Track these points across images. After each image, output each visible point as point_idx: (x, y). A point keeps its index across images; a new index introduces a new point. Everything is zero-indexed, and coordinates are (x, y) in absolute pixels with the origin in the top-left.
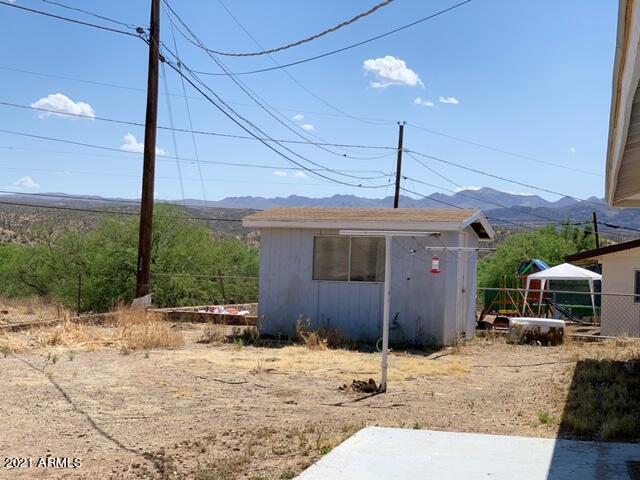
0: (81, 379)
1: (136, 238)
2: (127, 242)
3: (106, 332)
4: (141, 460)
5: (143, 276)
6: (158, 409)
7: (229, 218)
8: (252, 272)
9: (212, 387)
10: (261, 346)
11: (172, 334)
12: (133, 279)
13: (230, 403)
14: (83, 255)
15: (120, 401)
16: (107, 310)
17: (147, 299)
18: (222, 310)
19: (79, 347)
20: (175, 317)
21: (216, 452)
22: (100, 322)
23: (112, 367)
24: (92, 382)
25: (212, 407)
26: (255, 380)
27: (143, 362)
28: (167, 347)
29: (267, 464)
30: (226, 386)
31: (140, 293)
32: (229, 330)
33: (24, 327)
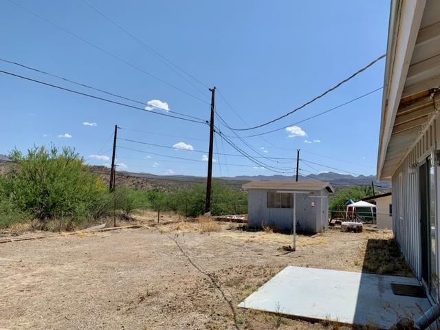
0: (186, 243)
1: (206, 191)
2: (203, 193)
3: (195, 225)
4: (206, 277)
5: (208, 205)
6: (213, 256)
7: (238, 183)
8: (246, 203)
9: (231, 248)
10: (249, 231)
11: (218, 226)
12: (205, 205)
13: (238, 254)
14: (188, 197)
15: (200, 252)
16: (195, 217)
17: (209, 213)
18: (235, 217)
19: (186, 231)
20: (219, 220)
21: (233, 275)
22: (193, 221)
23: (198, 239)
24: (190, 244)
25: (232, 255)
26: (246, 245)
27: (208, 237)
28: (216, 231)
29: (251, 280)
30: (237, 247)
31: (207, 211)
32: (237, 225)
33: (168, 223)
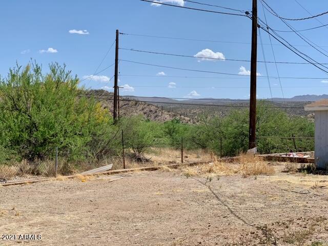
0: (223, 189)
1: (248, 120)
2: (244, 121)
3: (235, 167)
4: (255, 230)
5: (252, 138)
6: (262, 205)
7: (297, 106)
8: (312, 135)
9: (290, 195)
10: (317, 174)
11: (268, 168)
12: (247, 140)
13: (301, 204)
14: (222, 129)
15: (243, 200)
16: (235, 155)
17: (254, 150)
18: (295, 155)
19: (222, 173)
20: (269, 159)
21: (294, 228)
22: (232, 161)
23: (239, 184)
24: (229, 191)
25: (291, 205)
26: (314, 192)
27: (254, 182)
28: (266, 174)
29: (322, 235)
30: (298, 195)
31: (251, 147)
32: (299, 166)
33: (195, 164)
